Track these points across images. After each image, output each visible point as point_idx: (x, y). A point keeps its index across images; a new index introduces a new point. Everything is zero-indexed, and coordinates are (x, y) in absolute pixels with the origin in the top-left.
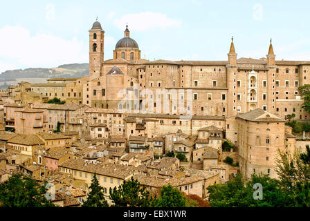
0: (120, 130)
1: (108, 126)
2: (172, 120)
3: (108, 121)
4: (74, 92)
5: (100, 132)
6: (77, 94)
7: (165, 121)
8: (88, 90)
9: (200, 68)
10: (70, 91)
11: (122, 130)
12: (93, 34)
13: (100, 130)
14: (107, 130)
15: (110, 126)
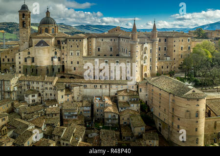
0: (51, 94)
1: (41, 92)
2: (94, 85)
3: (41, 88)
4: (8, 58)
5: (34, 98)
6: (11, 60)
7: (88, 85)
8: (20, 58)
9: (101, 39)
10: (4, 57)
11: (53, 95)
12: (22, 14)
13: (33, 96)
14: (40, 95)
15: (43, 92)
